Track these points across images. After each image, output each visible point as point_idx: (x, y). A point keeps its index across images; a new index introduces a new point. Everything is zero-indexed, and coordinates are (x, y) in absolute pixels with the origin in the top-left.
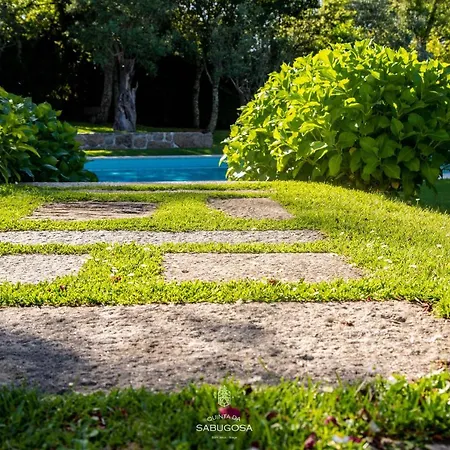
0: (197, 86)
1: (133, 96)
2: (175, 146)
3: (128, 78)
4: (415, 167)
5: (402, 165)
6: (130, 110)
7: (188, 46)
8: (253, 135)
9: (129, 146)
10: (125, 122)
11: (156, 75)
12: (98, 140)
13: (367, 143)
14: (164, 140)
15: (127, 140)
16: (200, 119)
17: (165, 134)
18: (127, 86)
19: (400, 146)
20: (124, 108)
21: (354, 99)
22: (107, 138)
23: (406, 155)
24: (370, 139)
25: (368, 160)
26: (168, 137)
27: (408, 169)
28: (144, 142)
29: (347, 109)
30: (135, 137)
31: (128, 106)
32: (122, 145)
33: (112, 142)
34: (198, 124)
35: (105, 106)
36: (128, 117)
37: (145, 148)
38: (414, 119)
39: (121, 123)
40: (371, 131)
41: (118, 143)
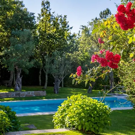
0: (40, 72)
1: (21, 80)
2: (34, 96)
3: (19, 74)
4: (97, 128)
5: (94, 128)
6: (19, 84)
7: (38, 63)
8: (61, 117)
9: (19, 96)
10: (18, 88)
11: (28, 73)
12: (10, 94)
13: (86, 123)
14: (31, 94)
15: (19, 94)
16: (41, 83)
17: (31, 92)
18: (19, 77)
19: (93, 124)
20: (18, 83)
21: (83, 114)
22: (12, 94)
23: (95, 126)
24: (87, 123)
25: (87, 127)
26: (32, 93)
27: (96, 129)
28: (24, 95)
29: (82, 116)
30: (21, 93)
31: (19, 83)
32: (17, 96)
33: (14, 95)
34: (40, 84)
35: (10, 81)
36: (19, 86)
37: (24, 97)
38: (96, 118)
39: (17, 89)
40: (87, 121)
41: (16, 95)
